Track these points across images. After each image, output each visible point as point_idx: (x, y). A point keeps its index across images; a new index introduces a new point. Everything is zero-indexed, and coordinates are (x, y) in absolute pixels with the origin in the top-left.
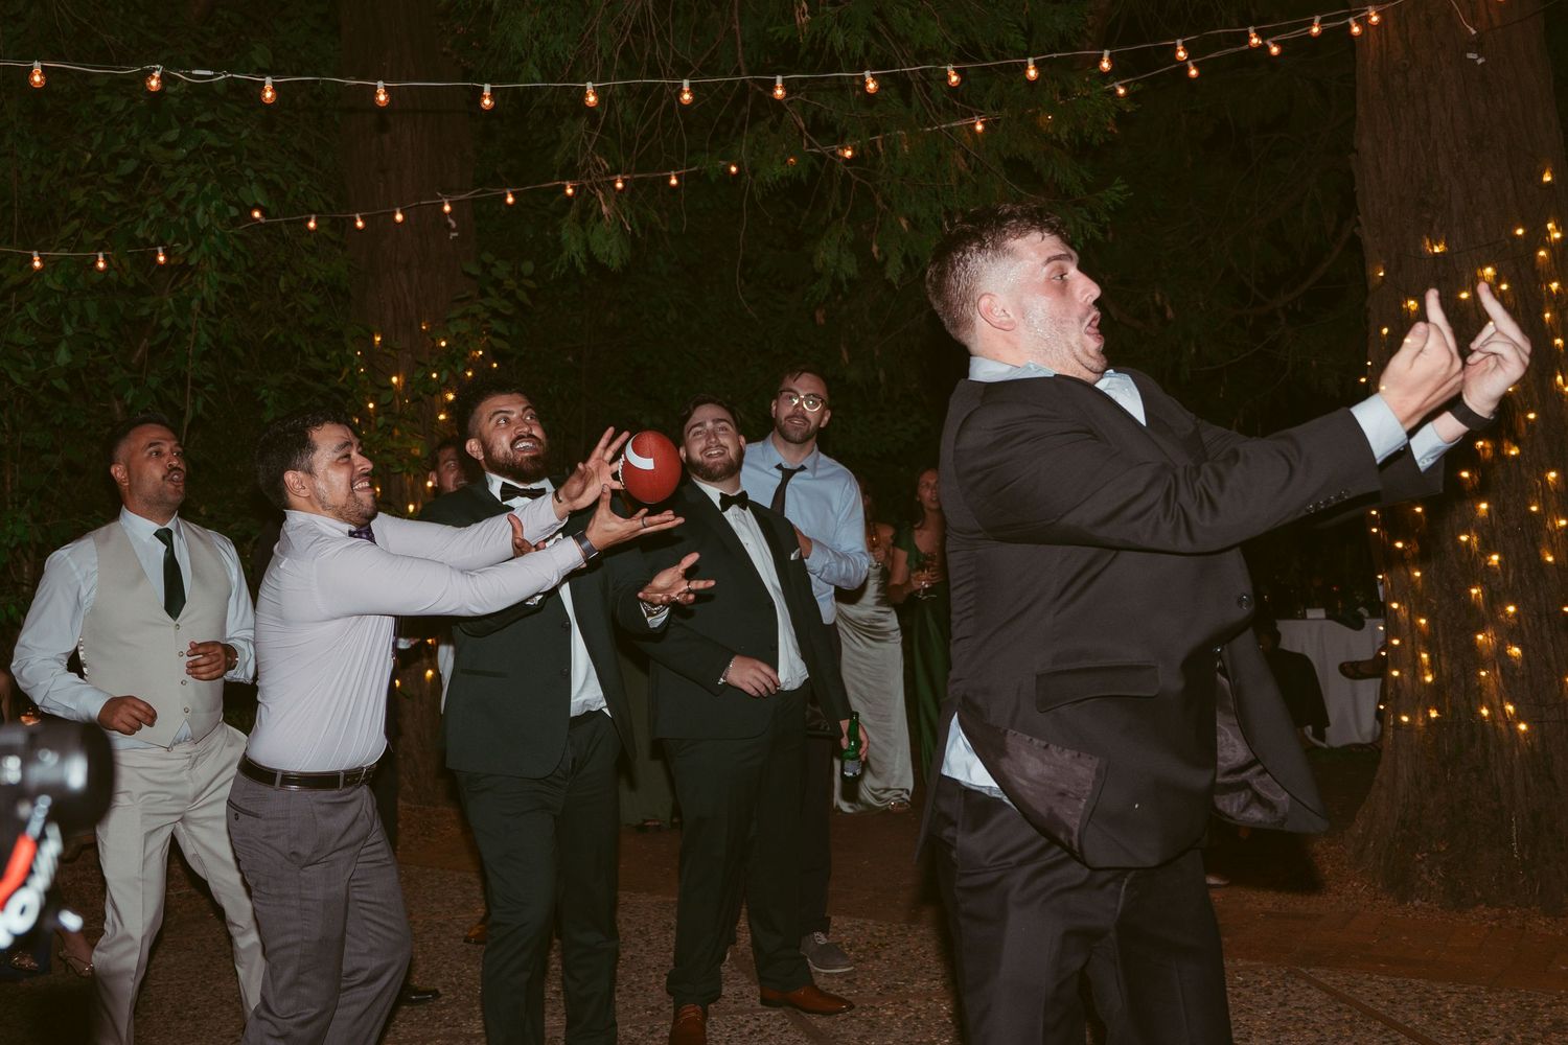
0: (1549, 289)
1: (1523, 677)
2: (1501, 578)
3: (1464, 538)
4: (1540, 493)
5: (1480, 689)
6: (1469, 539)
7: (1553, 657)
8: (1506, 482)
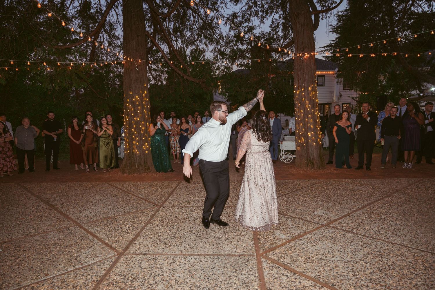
0: (144, 99)
1: (138, 147)
2: (136, 135)
4: (142, 124)
7: (142, 144)
8: (138, 123)
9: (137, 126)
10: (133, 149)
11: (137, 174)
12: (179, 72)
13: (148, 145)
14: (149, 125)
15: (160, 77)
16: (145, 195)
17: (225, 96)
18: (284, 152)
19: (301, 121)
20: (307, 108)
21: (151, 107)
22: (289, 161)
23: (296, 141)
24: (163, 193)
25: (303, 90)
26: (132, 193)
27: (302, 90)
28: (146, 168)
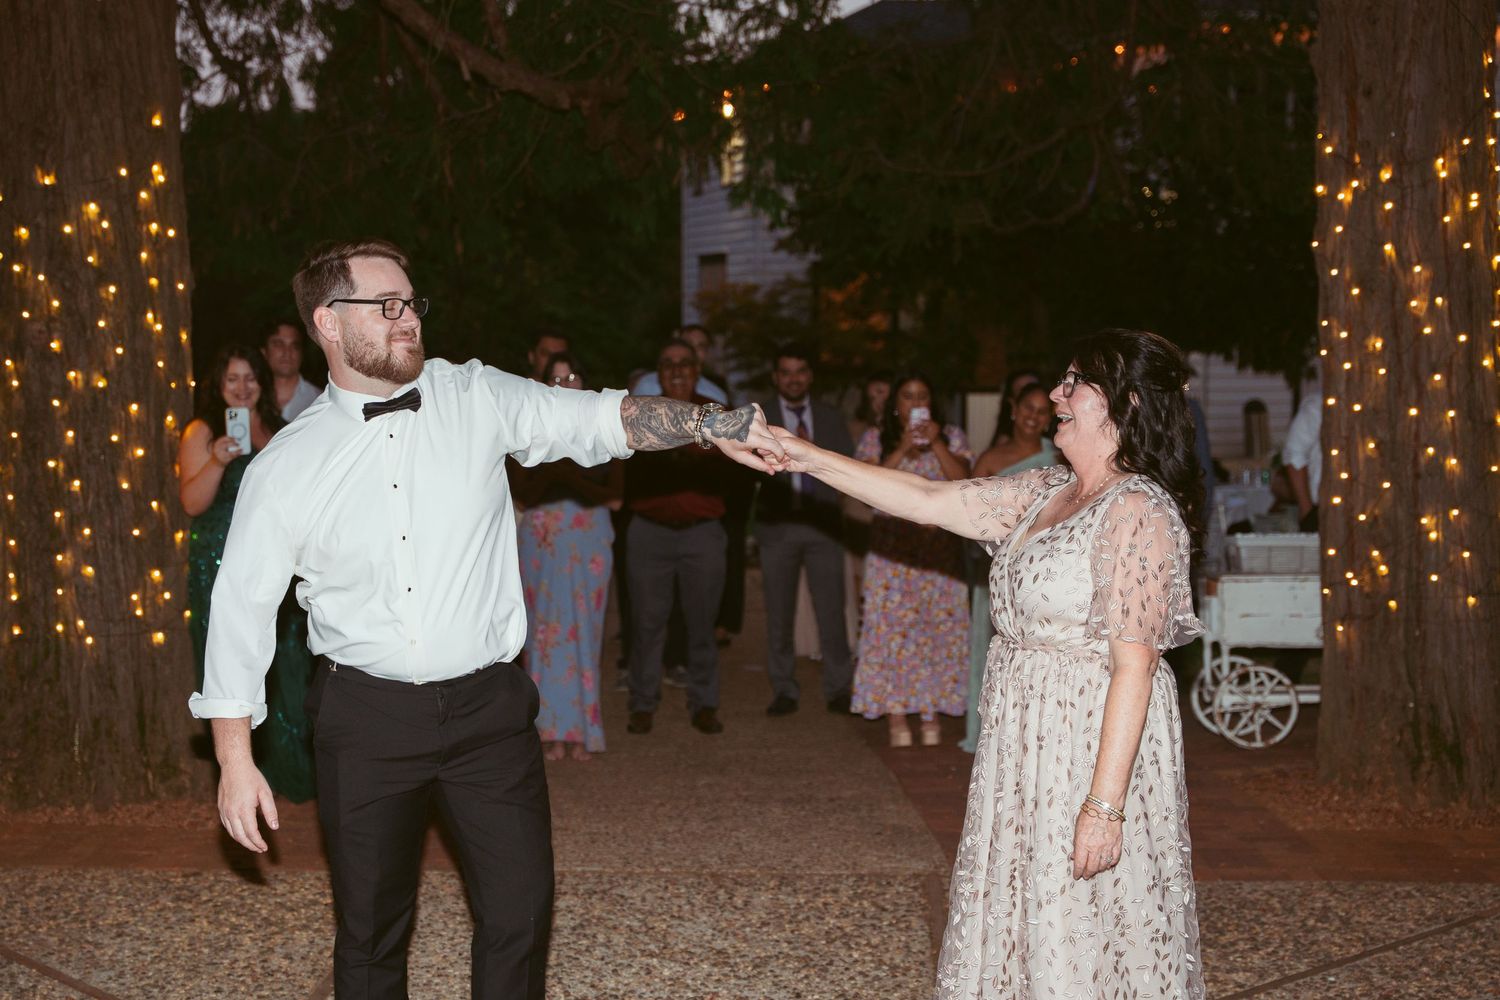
0: (148, 230)
1: (94, 596)
2: (81, 503)
3: (51, 464)
4: (123, 424)
5: (57, 607)
6: (57, 466)
7: (122, 577)
8: (93, 412)
9: (83, 437)
10: (54, 611)
11: (80, 806)
12: (424, 22)
13: (166, 586)
14: (182, 425)
15: (272, 52)
16: (140, 973)
17: (777, 215)
18: (1226, 659)
19: (1367, 424)
20: (1418, 323)
21: (197, 294)
22: (1268, 730)
23: (1328, 574)
24: (276, 961)
25: (1386, 175)
26: (36, 957)
27: (1376, 178)
28: (147, 766)
